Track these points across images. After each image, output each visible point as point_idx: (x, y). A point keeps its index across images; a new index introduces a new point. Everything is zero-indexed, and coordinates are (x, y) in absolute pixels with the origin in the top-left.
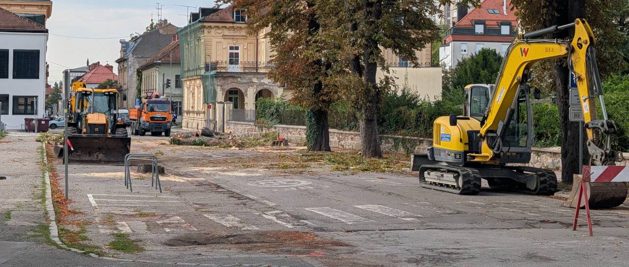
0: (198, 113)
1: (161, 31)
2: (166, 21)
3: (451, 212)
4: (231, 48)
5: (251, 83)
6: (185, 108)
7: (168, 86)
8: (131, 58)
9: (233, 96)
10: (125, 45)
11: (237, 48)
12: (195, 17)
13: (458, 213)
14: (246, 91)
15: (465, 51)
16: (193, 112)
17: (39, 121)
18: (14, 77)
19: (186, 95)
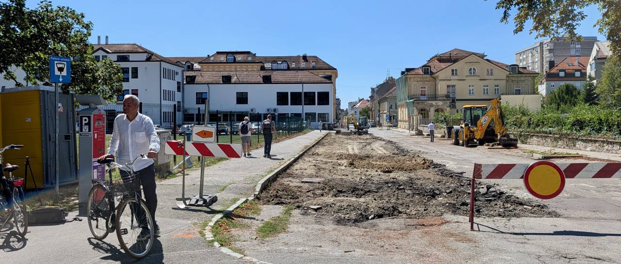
0: (405, 121)
1: (389, 82)
2: (392, 77)
3: (568, 196)
4: (422, 88)
5: (432, 105)
6: (399, 118)
7: (391, 108)
8: (375, 95)
9: (423, 112)
10: (373, 89)
11: (425, 88)
12: (403, 73)
13: (576, 197)
14: (430, 109)
15: (553, 86)
16: (403, 121)
17: (329, 125)
18: (318, 105)
19: (399, 112)
